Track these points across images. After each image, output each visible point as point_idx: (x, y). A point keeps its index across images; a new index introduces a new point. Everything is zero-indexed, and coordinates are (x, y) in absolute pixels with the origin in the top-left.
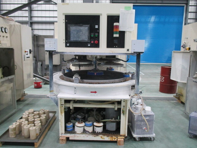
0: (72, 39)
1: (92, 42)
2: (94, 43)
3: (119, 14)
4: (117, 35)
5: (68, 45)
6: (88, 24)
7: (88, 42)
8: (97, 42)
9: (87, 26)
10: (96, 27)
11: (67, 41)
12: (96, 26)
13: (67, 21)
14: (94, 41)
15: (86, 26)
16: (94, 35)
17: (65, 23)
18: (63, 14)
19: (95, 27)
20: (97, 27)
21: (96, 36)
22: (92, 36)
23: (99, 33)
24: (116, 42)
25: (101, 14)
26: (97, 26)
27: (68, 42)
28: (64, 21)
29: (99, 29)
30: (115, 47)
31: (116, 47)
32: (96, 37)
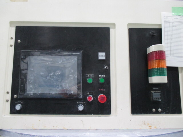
0: (31, 90)
1: (90, 98)
2: (95, 100)
3: (161, 25)
4: (163, 79)
5: (18, 107)
6: (77, 49)
7: (80, 100)
8: (102, 98)
9: (75, 55)
10: (100, 58)
11: (15, 96)
12: (100, 54)
13: (19, 41)
14: (95, 96)
15: (72, 55)
16: (96, 79)
17: (13, 48)
18: (11, 23)
19: (97, 56)
20: (102, 56)
21: (102, 81)
22: (90, 81)
23: (107, 73)
24: (156, 96)
25: (114, 25)
26: (104, 54)
27: (17, 99)
28: (13, 42)
29: (107, 61)
30: (154, 110)
31: (157, 113)
32: (102, 85)
